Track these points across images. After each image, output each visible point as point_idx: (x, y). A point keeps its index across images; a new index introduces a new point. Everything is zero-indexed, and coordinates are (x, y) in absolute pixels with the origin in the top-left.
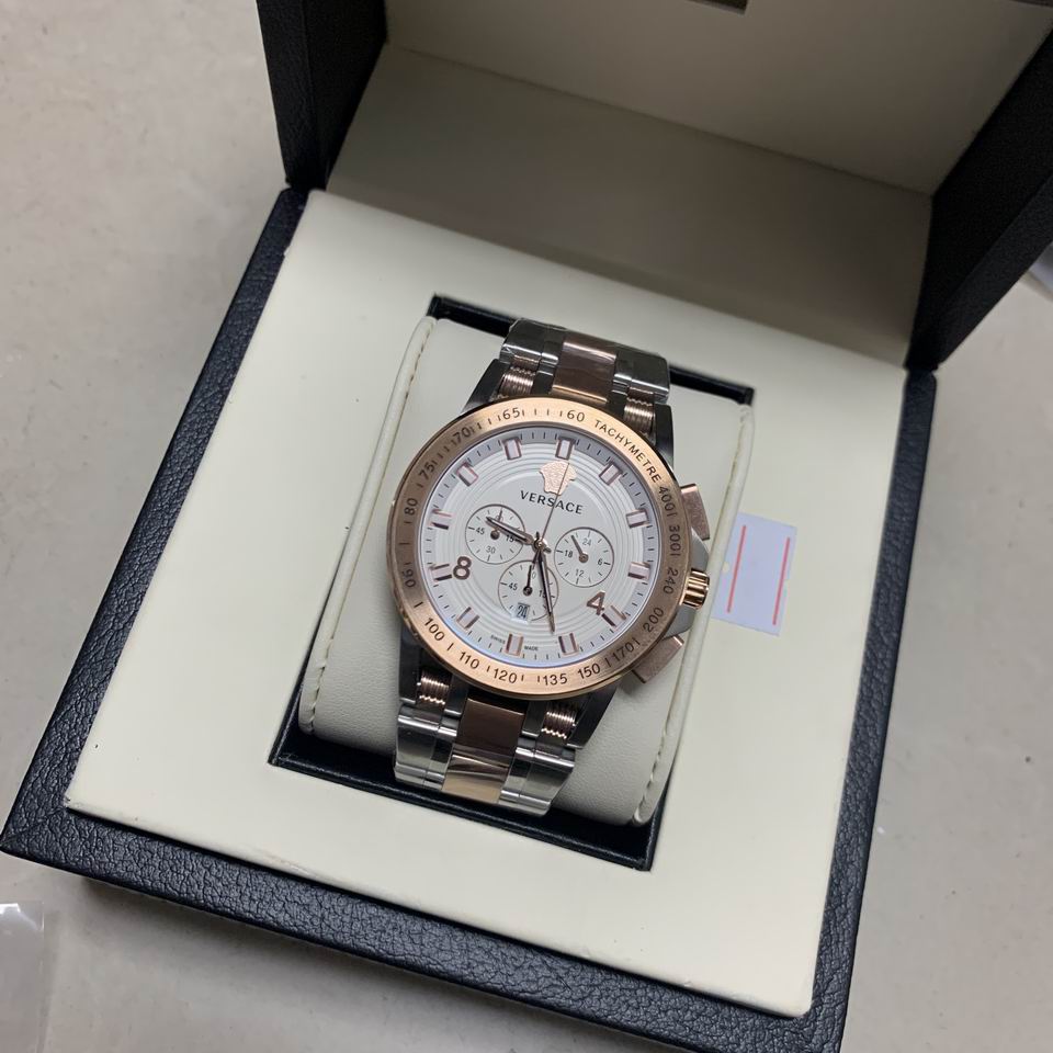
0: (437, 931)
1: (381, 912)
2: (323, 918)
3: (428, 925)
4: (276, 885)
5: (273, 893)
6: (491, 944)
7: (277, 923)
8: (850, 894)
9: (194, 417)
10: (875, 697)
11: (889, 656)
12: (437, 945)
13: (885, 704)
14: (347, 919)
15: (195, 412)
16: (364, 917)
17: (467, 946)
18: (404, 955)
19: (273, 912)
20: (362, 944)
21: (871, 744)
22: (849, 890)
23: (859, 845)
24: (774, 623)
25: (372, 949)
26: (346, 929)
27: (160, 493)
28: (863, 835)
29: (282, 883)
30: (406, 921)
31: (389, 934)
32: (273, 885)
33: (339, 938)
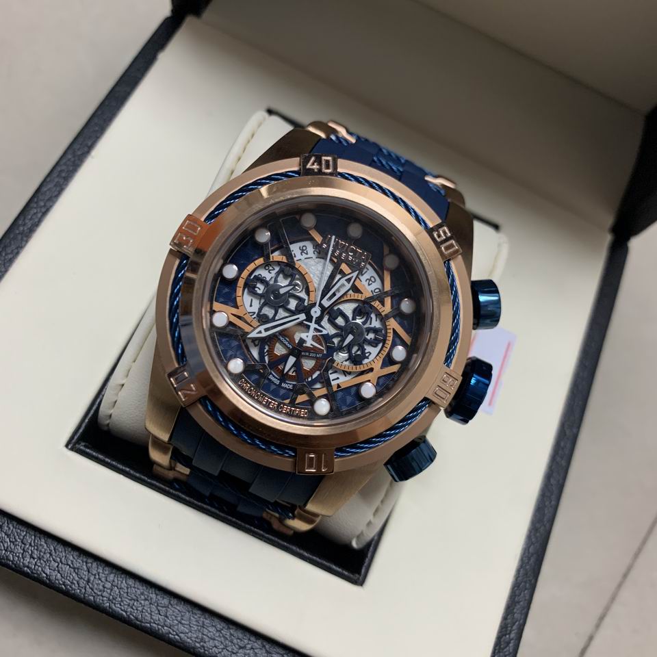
0: (181, 607)
1: (138, 584)
2: (88, 581)
3: (174, 601)
4: (55, 549)
5: (51, 555)
6: (223, 624)
7: (49, 580)
8: (514, 627)
9: (64, 167)
10: (555, 475)
11: (569, 445)
12: (179, 618)
14: (108, 585)
15: (65, 164)
16: (123, 586)
17: (203, 624)
18: (150, 623)
19: (48, 571)
20: (117, 608)
21: (546, 512)
22: (514, 624)
23: (526, 589)
24: (490, 404)
25: (124, 613)
26: (105, 594)
27: (24, 220)
28: (530, 581)
29: (60, 548)
30: (157, 595)
31: (141, 603)
32: (52, 548)
33: (98, 600)
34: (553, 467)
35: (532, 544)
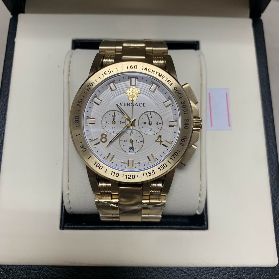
10: (270, 141)
13: (274, 143)
21: (273, 159)
24: (229, 126)
34: (268, 138)
35: (273, 175)
